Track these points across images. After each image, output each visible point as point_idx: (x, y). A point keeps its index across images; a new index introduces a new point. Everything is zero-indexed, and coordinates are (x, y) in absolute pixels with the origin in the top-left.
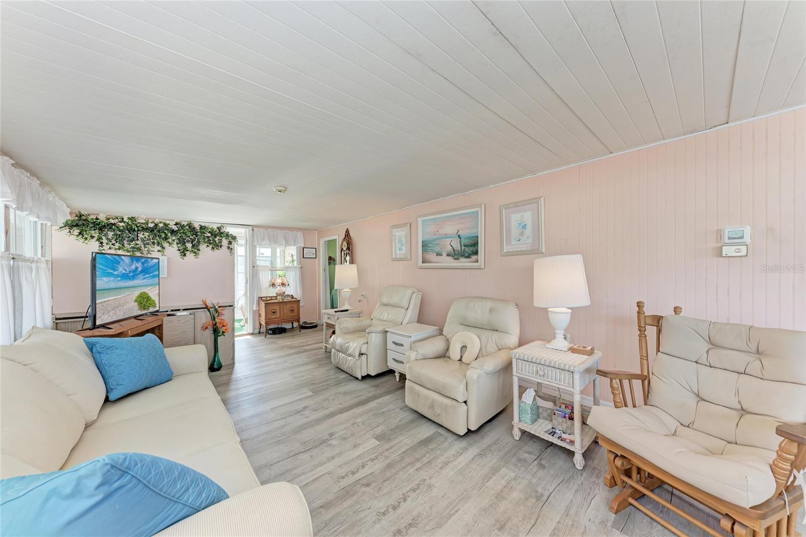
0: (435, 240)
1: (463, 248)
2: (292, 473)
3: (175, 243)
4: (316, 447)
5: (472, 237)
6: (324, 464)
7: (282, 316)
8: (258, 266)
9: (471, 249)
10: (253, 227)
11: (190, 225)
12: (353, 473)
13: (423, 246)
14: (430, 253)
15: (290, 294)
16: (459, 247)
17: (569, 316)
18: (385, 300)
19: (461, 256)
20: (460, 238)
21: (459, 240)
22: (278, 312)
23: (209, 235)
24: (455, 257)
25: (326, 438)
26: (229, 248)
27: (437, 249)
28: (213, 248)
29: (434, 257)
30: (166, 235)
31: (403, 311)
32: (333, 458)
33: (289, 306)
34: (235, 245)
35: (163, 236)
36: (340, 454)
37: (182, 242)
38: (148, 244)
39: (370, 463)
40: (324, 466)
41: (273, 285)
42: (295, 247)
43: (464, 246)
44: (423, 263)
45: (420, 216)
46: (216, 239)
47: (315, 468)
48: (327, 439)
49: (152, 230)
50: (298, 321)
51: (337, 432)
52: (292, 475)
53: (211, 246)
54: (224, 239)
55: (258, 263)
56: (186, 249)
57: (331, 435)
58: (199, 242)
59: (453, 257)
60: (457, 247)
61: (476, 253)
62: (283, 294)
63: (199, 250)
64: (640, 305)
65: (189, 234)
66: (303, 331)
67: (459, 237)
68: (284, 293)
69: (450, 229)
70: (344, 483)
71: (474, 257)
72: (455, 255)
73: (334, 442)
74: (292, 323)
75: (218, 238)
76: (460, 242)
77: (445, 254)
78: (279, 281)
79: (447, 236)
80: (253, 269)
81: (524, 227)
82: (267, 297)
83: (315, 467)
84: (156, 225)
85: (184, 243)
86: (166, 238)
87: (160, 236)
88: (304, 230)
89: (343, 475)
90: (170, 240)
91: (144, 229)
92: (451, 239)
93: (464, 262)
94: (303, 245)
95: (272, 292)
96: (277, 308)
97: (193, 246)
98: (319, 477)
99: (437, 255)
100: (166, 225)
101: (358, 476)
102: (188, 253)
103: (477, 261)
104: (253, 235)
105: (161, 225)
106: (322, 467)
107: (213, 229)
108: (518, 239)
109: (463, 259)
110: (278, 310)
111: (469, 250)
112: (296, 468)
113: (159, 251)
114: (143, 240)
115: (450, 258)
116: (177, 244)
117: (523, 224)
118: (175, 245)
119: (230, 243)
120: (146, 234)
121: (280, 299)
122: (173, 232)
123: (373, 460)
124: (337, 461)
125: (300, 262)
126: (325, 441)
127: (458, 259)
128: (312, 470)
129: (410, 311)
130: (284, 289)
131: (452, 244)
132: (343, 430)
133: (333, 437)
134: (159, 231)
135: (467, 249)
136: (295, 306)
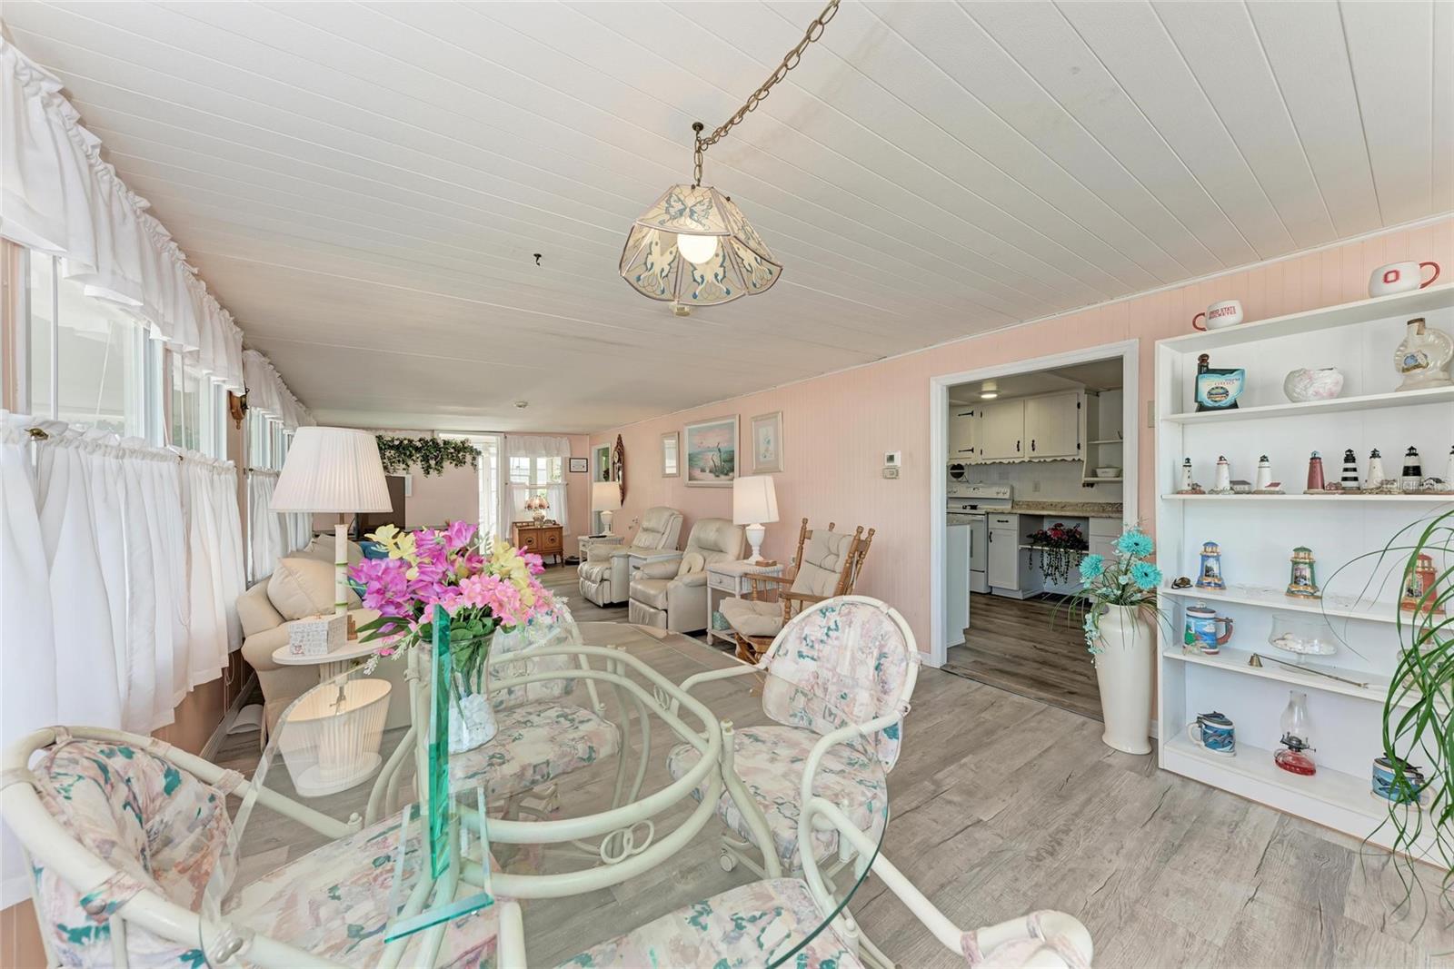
0: (699, 453)
1: (722, 463)
3: (419, 460)
5: (729, 452)
7: (540, 544)
8: (512, 483)
9: (729, 464)
10: (506, 434)
11: (433, 440)
13: (689, 460)
14: (695, 468)
15: (553, 519)
17: (762, 534)
18: (645, 524)
19: (721, 473)
20: (720, 452)
21: (719, 454)
22: (535, 541)
23: (452, 451)
26: (472, 464)
27: (701, 464)
28: (456, 465)
29: (698, 473)
30: (411, 452)
31: (660, 535)
33: (548, 534)
34: (480, 460)
35: (408, 453)
37: (426, 459)
38: (394, 462)
41: (529, 507)
42: (560, 458)
43: (723, 461)
44: (690, 480)
45: (686, 424)
46: (460, 455)
49: (397, 448)
50: (561, 554)
53: (454, 463)
54: (467, 455)
55: (513, 479)
56: (429, 467)
58: (442, 459)
59: (715, 474)
60: (718, 462)
61: (732, 470)
62: (541, 519)
63: (442, 467)
64: (805, 521)
65: (432, 451)
66: (567, 567)
67: (719, 450)
68: (543, 517)
69: (712, 441)
71: (731, 475)
72: (716, 471)
74: (555, 557)
75: (461, 453)
76: (720, 457)
77: (708, 471)
78: (537, 502)
79: (709, 450)
80: (506, 488)
81: (769, 442)
82: (522, 523)
84: (402, 442)
85: (428, 462)
86: (411, 456)
87: (405, 454)
88: (571, 436)
90: (414, 458)
91: (391, 447)
92: (713, 453)
93: (723, 480)
94: (569, 456)
95: (529, 517)
96: (533, 536)
97: (437, 463)
99: (701, 472)
100: (410, 441)
102: (431, 471)
103: (734, 480)
104: (505, 443)
105: (406, 442)
107: (456, 444)
109: (722, 477)
110: (535, 538)
111: (727, 466)
113: (404, 469)
114: (389, 459)
115: (712, 476)
116: (421, 461)
117: (768, 439)
118: (419, 463)
119: (474, 459)
120: (393, 452)
121: (538, 525)
122: (418, 449)
125: (566, 478)
127: (718, 476)
129: (666, 536)
130: (543, 512)
131: (713, 459)
134: (404, 449)
135: (725, 465)
136: (556, 534)
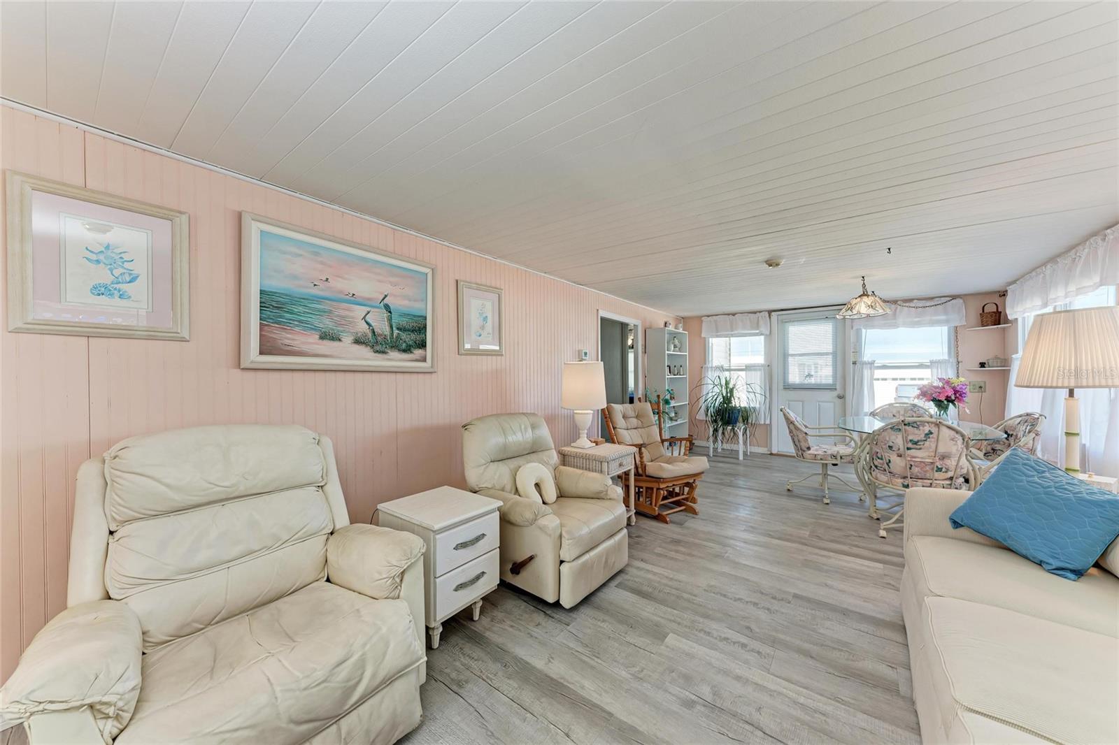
1: (396, 332)
2: (809, 718)
4: (734, 715)
5: (415, 316)
6: (756, 684)
9: (413, 336)
12: (744, 646)
13: (263, 306)
14: (297, 329)
16: (388, 329)
19: (392, 347)
20: (390, 312)
21: (386, 315)
24: (378, 348)
25: (703, 709)
29: (311, 340)
32: (738, 678)
36: (725, 672)
39: (715, 634)
40: (760, 682)
43: (398, 329)
44: (261, 353)
47: (775, 691)
48: (704, 706)
51: (679, 698)
52: (813, 717)
57: (689, 704)
59: (372, 347)
60: (382, 327)
61: (422, 345)
67: (387, 307)
70: (766, 649)
71: (418, 353)
72: (377, 343)
73: (706, 691)
76: (390, 319)
77: (346, 339)
79: (353, 299)
81: (485, 319)
83: (771, 693)
89: (756, 655)
92: (369, 309)
93: (395, 359)
98: (784, 679)
99: (322, 338)
101: (743, 640)
103: (424, 360)
106: (765, 684)
108: (478, 334)
109: (394, 354)
111: (408, 338)
112: (798, 720)
115: (365, 349)
117: (484, 315)
123: (708, 634)
124: (739, 670)
126: (712, 707)
127: (384, 352)
128: (780, 693)
131: (368, 318)
132: (666, 691)
133: (694, 697)
135: (404, 336)
